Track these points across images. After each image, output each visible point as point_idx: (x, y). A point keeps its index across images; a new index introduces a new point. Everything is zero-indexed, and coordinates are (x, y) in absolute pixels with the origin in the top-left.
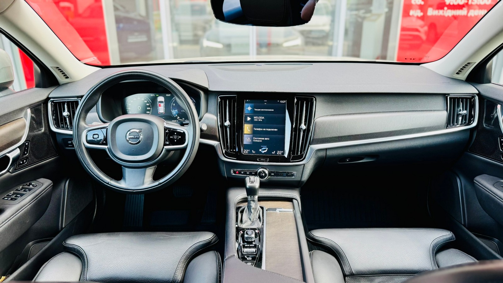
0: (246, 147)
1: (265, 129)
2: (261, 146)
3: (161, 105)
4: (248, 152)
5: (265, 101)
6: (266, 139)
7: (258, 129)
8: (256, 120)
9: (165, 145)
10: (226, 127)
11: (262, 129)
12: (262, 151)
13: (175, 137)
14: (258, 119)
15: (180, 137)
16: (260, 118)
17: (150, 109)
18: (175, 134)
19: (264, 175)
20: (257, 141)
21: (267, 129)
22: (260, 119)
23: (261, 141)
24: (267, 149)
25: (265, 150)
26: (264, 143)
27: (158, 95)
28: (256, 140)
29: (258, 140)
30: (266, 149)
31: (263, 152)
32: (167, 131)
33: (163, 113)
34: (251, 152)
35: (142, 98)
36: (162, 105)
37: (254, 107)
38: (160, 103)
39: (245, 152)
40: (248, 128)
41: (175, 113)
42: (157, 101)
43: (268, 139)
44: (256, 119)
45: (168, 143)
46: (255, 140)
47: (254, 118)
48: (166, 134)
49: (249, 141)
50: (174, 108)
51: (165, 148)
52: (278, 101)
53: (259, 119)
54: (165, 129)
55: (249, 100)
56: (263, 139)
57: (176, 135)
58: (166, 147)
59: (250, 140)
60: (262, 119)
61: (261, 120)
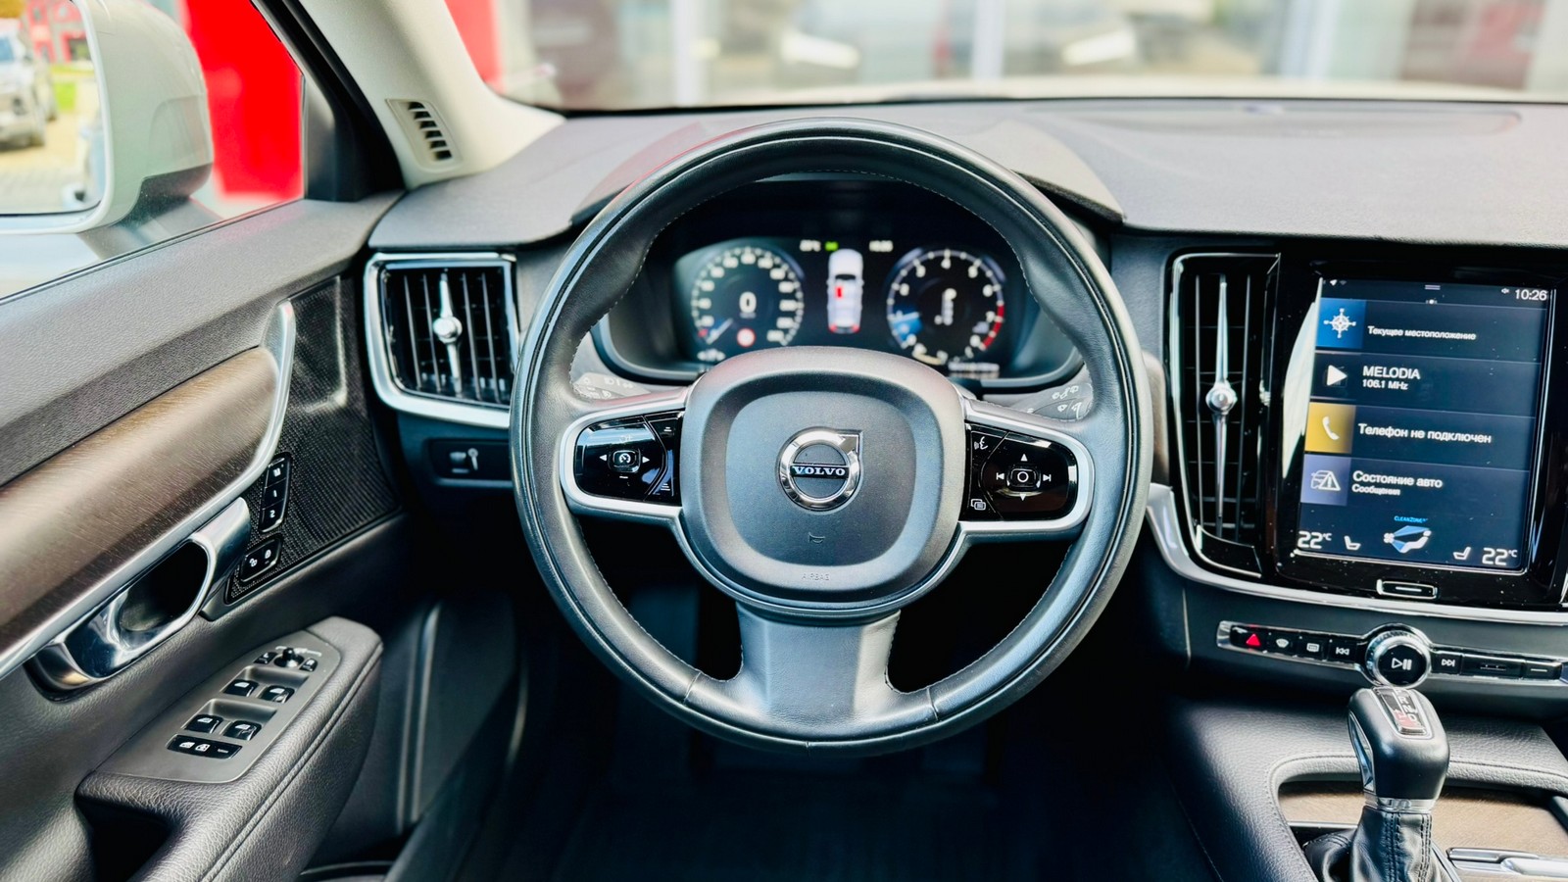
0: (1323, 516)
1: (1419, 434)
2: (1396, 518)
3: (844, 292)
4: (1324, 543)
5: (1428, 287)
6: (1423, 483)
7: (1380, 431)
8: (1375, 384)
9: (967, 514)
10: (1210, 412)
11: (1403, 433)
12: (1397, 545)
13: (1022, 477)
14: (1387, 380)
15: (1045, 478)
16: (1399, 372)
18: (1024, 458)
19: (1407, 664)
20: (1372, 490)
21: (1433, 435)
22: (1398, 379)
23: (1397, 492)
24: (1427, 533)
25: (1415, 537)
26: (1413, 502)
27: (834, 246)
28: (1368, 484)
29: (1378, 485)
30: (1419, 536)
31: (1406, 548)
32: (980, 445)
34: (1337, 546)
36: (852, 289)
37: (1366, 319)
38: (839, 283)
39: (1309, 542)
40: (1326, 421)
41: (904, 328)
42: (828, 271)
43: (1438, 484)
44: (1374, 378)
45: (980, 505)
46: (1363, 484)
47: (1366, 371)
48: (973, 459)
49: (1329, 488)
50: (903, 305)
51: (968, 533)
52: (1505, 291)
53: (1393, 380)
54: (968, 432)
55: (1343, 282)
56: (1409, 481)
57: (1024, 465)
58: (968, 526)
59: (1333, 486)
60: (1406, 381)
61: (1404, 387)
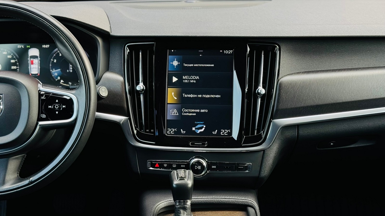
0: (172, 123)
1: (200, 96)
2: (195, 122)
3: (34, 62)
4: (175, 132)
5: (200, 51)
6: (202, 111)
7: (189, 96)
8: (186, 81)
9: (40, 119)
10: (138, 92)
11: (195, 96)
12: (196, 131)
13: (57, 107)
14: (190, 80)
15: (64, 107)
16: (193, 77)
17: (17, 68)
18: (57, 101)
19: (199, 167)
20: (187, 114)
21: (204, 96)
22: (193, 80)
23: (195, 114)
24: (205, 126)
25: (201, 128)
26: (199, 117)
27: (29, 47)
28: (187, 112)
29: (190, 112)
30: (203, 127)
31: (199, 131)
32: (43, 98)
33: (37, 74)
34: (178, 132)
35: (4, 51)
36: (36, 62)
37: (182, 62)
38: (32, 59)
39: (170, 132)
40: (173, 94)
41: (56, 74)
42: (28, 55)
43: (207, 111)
44: (186, 79)
45: (44, 116)
46: (185, 112)
47: (184, 78)
48: (41, 102)
49: (175, 114)
50: (55, 66)
51: (40, 125)
52: (221, 51)
53: (191, 80)
54: (39, 94)
55: (175, 51)
56: (198, 111)
57: (57, 103)
58: (41, 123)
59: (176, 113)
60: (195, 80)
61: (195, 82)
